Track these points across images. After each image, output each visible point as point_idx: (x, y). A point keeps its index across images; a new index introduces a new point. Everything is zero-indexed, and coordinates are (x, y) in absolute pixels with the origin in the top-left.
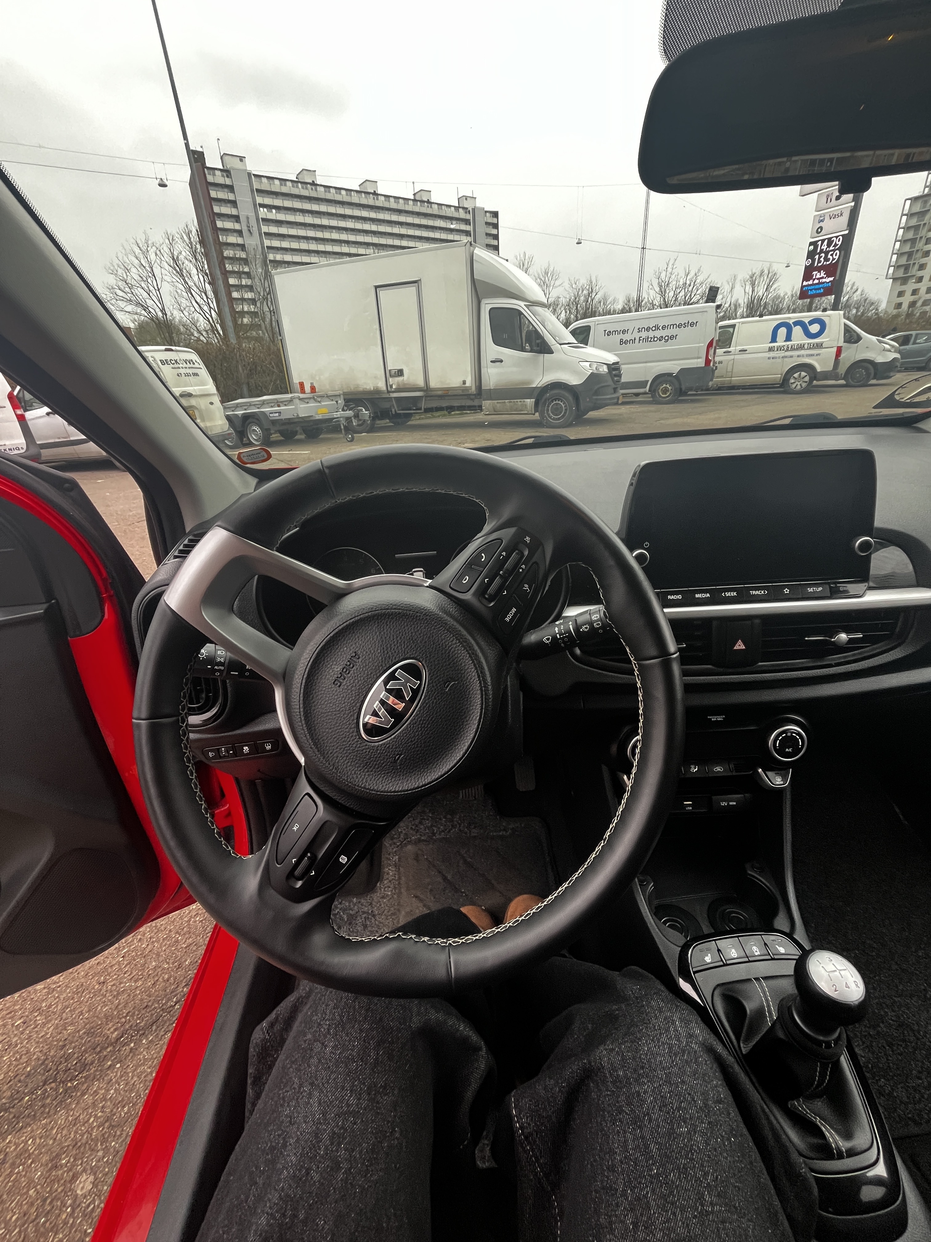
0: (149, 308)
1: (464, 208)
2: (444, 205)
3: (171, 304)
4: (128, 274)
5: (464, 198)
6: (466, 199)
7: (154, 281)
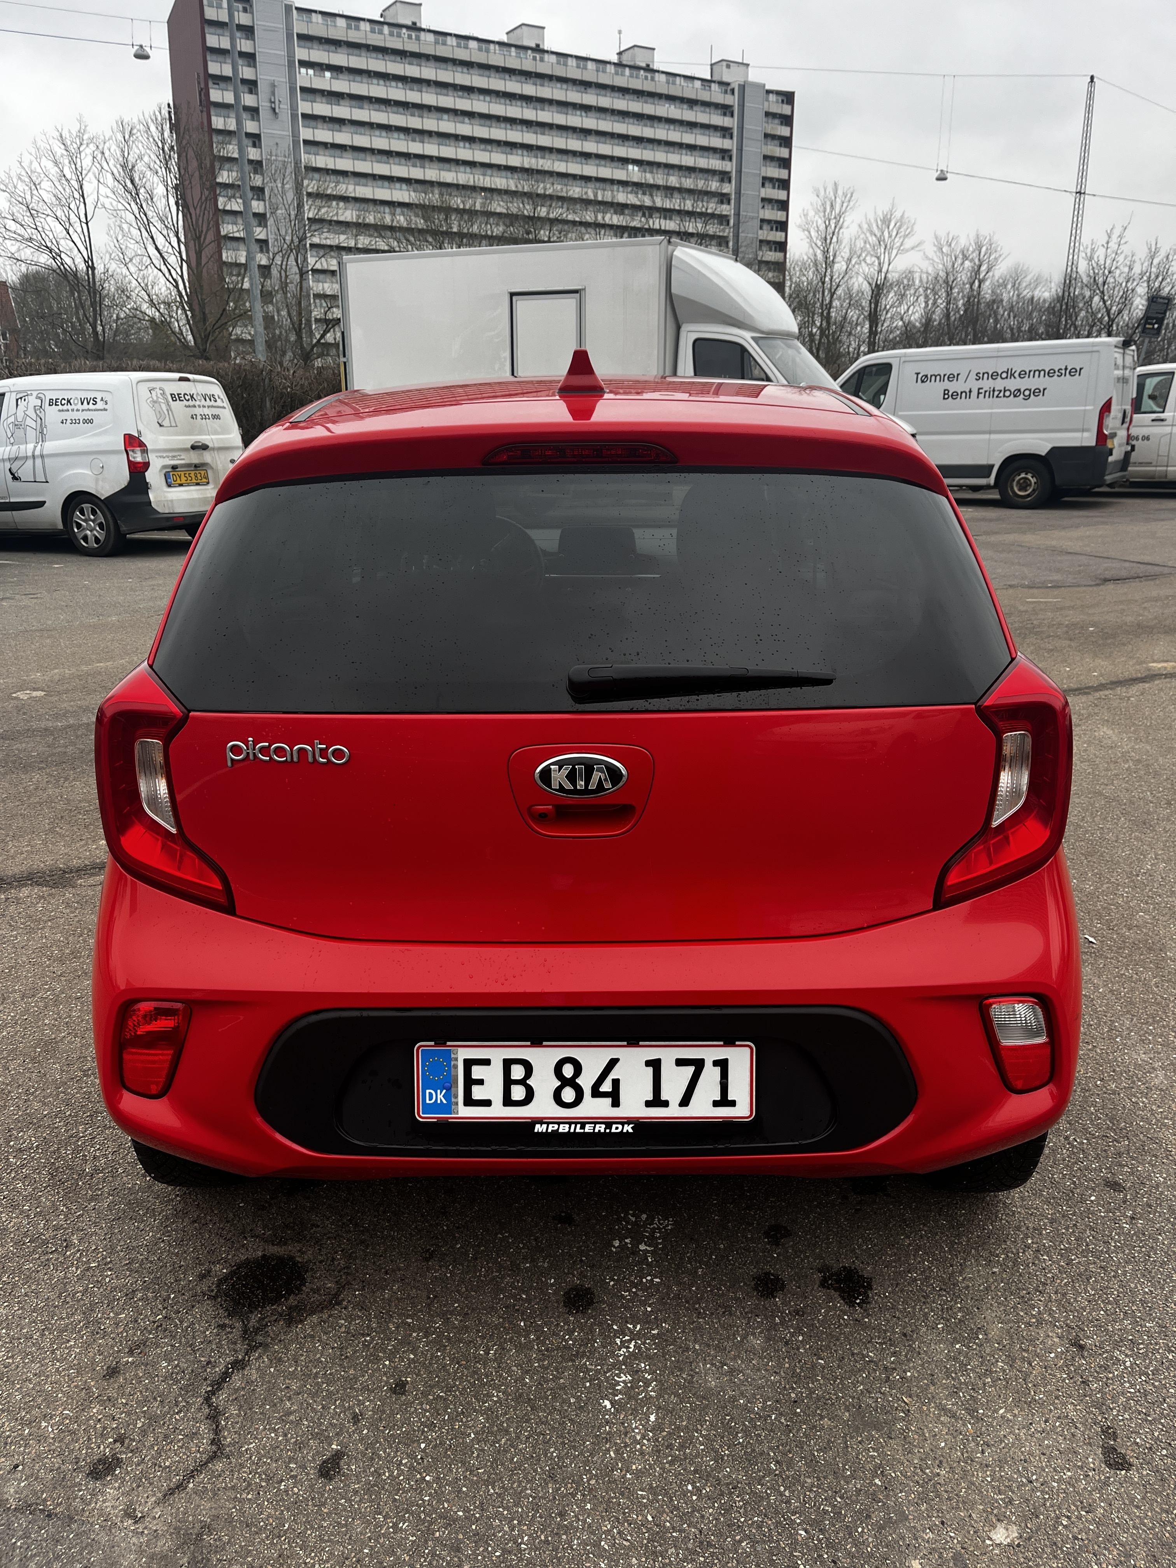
0: (63, 255)
1: (721, 83)
2: (679, 75)
3: (107, 251)
4: (35, 192)
5: (724, 64)
6: (728, 66)
7: (82, 205)
